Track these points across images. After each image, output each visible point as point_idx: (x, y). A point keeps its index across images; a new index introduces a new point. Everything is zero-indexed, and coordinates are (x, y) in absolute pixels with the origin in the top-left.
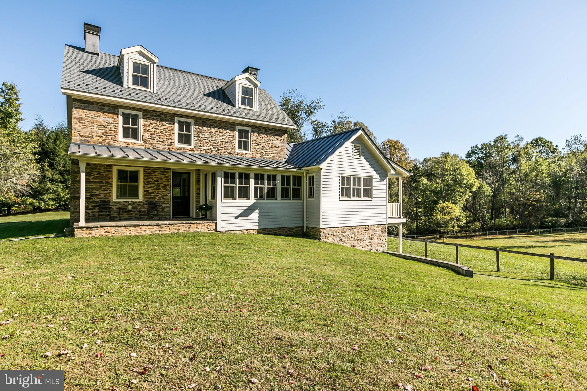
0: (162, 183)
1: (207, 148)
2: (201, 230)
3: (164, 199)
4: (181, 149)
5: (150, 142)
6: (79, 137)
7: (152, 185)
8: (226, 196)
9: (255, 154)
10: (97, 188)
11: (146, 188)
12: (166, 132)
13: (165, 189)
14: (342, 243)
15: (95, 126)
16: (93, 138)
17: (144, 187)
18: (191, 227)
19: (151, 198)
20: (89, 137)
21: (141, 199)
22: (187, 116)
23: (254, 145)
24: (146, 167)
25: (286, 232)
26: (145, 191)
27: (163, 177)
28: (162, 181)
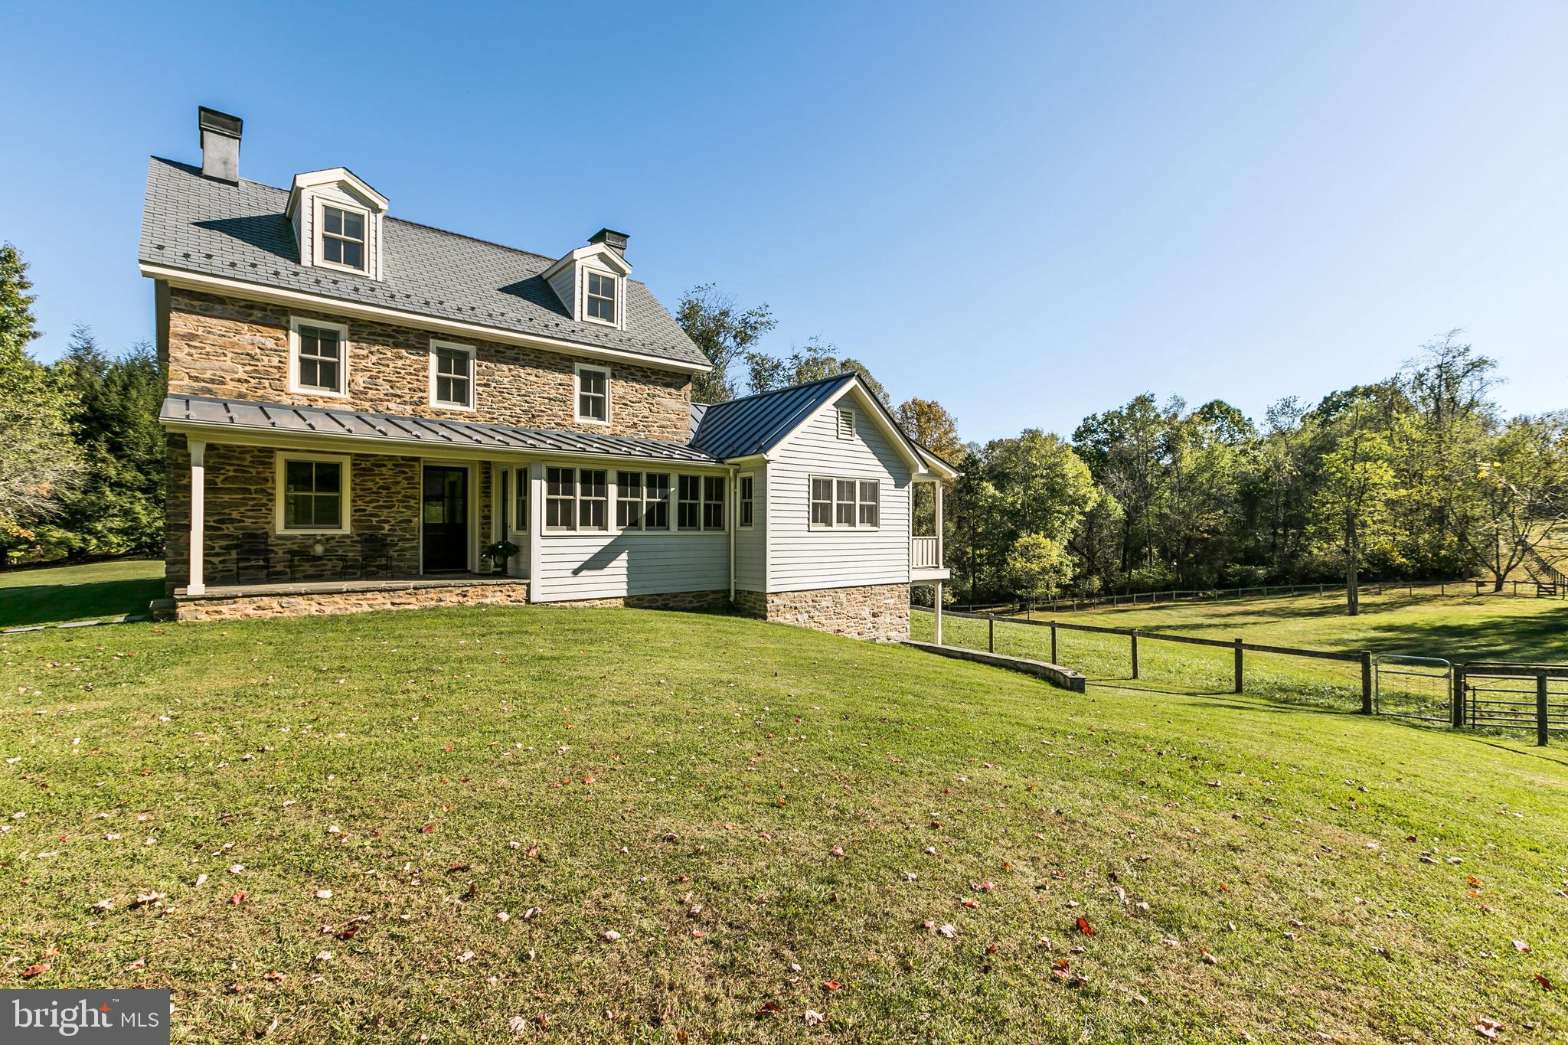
0: (399, 493)
1: (508, 412)
2: (494, 600)
3: (404, 530)
4: (444, 414)
5: (369, 396)
6: (187, 381)
7: (374, 497)
8: (552, 522)
9: (620, 428)
10: (232, 505)
11: (360, 503)
12: (407, 374)
13: (406, 507)
14: (813, 624)
15: (230, 355)
16: (224, 383)
17: (353, 501)
18: (469, 594)
19: (371, 527)
20: (212, 381)
21: (347, 528)
22: (459, 337)
23: (617, 406)
24: (357, 455)
25: (691, 602)
26: (356, 511)
27: (400, 479)
28: (398, 488)
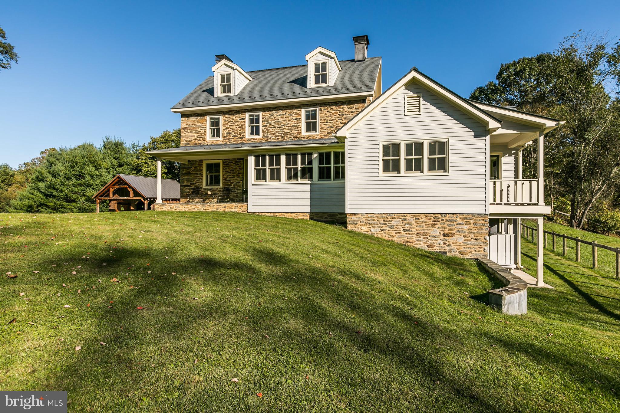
0: (236, 172)
1: (274, 136)
2: (235, 210)
3: (238, 186)
4: (250, 140)
5: (228, 138)
6: (185, 142)
7: (229, 174)
10: (194, 179)
11: (225, 176)
12: (239, 127)
13: (238, 177)
15: (193, 132)
16: (192, 141)
17: (223, 176)
18: (227, 207)
19: (228, 185)
20: (189, 141)
21: (221, 186)
22: (256, 109)
23: (322, 124)
24: (225, 159)
26: (224, 179)
27: (236, 167)
28: (236, 170)
